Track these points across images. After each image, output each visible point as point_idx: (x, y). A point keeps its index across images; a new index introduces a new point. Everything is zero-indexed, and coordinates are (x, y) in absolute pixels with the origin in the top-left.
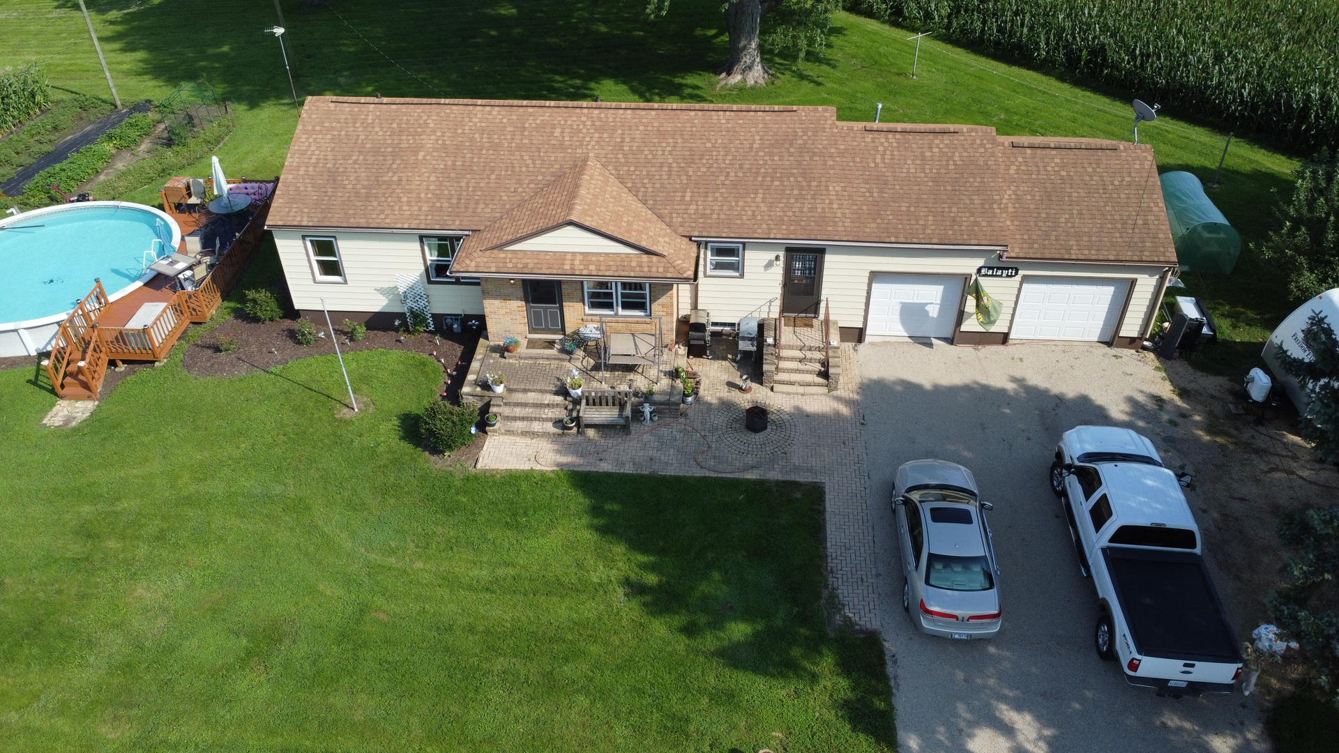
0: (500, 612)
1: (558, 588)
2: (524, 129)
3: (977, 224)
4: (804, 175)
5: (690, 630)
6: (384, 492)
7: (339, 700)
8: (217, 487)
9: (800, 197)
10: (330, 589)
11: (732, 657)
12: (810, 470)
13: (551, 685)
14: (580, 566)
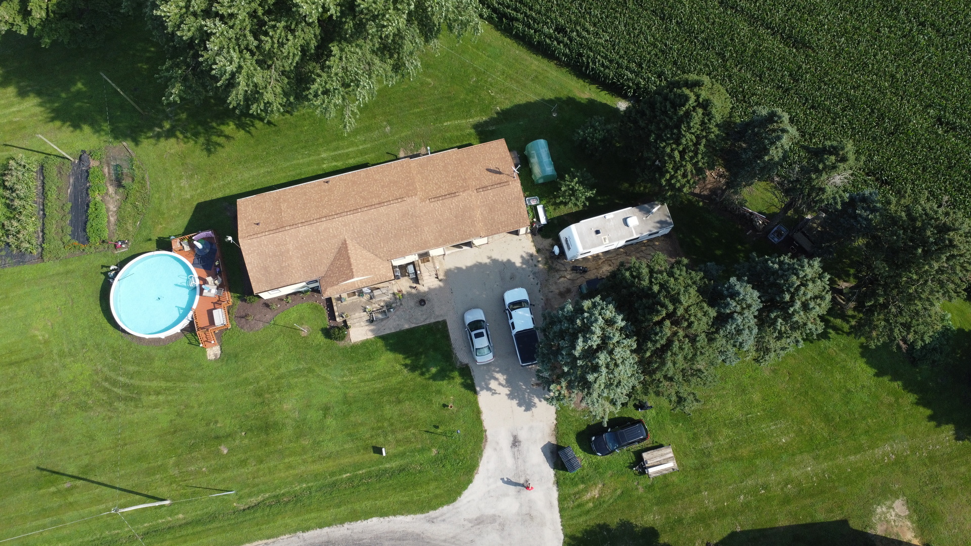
0: (379, 385)
1: (389, 375)
2: (319, 232)
3: (471, 231)
4: (415, 226)
5: (422, 374)
6: (331, 358)
7: (352, 419)
8: (283, 370)
9: (417, 235)
10: (333, 391)
11: (434, 377)
12: (441, 315)
13: (399, 402)
14: (393, 366)
